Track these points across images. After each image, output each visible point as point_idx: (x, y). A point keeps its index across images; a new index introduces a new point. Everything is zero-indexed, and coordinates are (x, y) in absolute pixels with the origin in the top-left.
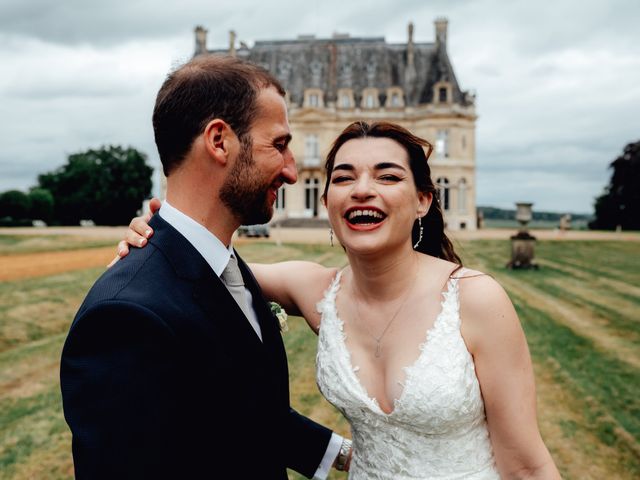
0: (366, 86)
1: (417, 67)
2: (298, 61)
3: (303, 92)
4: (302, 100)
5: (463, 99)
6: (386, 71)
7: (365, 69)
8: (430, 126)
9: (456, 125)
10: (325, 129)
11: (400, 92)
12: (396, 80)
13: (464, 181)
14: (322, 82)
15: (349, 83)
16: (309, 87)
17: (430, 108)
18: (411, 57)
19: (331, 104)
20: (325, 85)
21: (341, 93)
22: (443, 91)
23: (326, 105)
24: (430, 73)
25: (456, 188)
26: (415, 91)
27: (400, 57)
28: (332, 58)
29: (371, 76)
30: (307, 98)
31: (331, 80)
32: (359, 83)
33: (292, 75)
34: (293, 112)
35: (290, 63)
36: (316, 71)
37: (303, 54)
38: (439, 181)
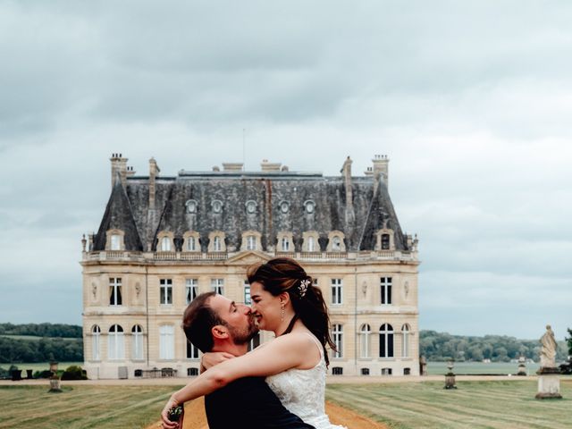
0: (305, 229)
1: (356, 207)
2: (229, 198)
3: (239, 234)
4: (240, 241)
5: (404, 244)
6: (325, 212)
7: (304, 208)
9: (399, 272)
11: (341, 236)
12: (337, 224)
13: (407, 327)
14: (257, 222)
15: (287, 223)
16: (246, 229)
17: (373, 254)
18: (349, 194)
19: (271, 248)
20: (261, 225)
21: (279, 235)
22: (385, 239)
23: (265, 249)
25: (399, 334)
26: (355, 231)
27: (338, 193)
28: (267, 194)
29: (310, 217)
30: (244, 240)
31: (267, 220)
32: (298, 225)
33: (224, 214)
34: (230, 255)
35: (222, 199)
36: (251, 209)
37: (235, 189)
38: (382, 328)
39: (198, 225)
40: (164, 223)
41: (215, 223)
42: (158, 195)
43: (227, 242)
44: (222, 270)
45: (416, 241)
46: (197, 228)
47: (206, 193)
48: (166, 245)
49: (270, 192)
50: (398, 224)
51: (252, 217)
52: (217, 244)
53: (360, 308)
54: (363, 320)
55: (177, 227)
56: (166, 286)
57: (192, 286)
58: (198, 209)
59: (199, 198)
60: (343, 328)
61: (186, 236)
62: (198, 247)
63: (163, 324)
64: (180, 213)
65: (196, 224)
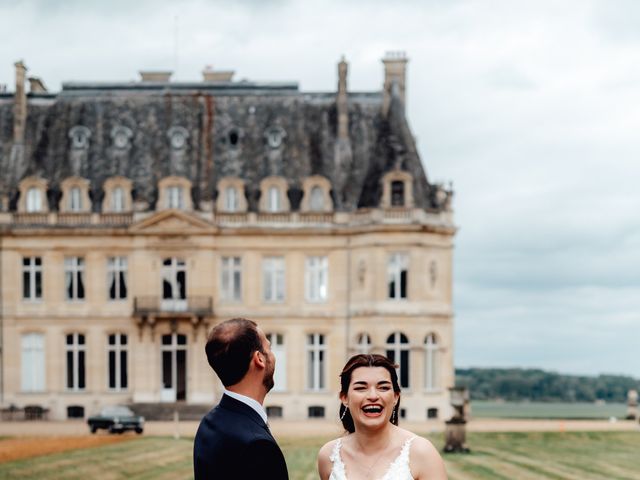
0: (266, 174)
1: (354, 140)
2: (143, 125)
3: (155, 182)
4: (155, 195)
5: (433, 199)
6: (300, 147)
7: (265, 141)
8: (377, 245)
9: (419, 245)
10: (197, 248)
11: (325, 185)
12: (318, 166)
13: (434, 338)
14: (187, 164)
15: (237, 165)
16: (167, 173)
17: (376, 214)
18: (343, 119)
19: (206, 206)
20: (194, 169)
21: (222, 185)
22: (398, 188)
23: (197, 207)
24: (375, 151)
25: (420, 350)
26: (351, 179)
27: (325, 117)
28: (206, 119)
29: (275, 155)
30: (163, 193)
31: (204, 160)
32: (254, 168)
33: (133, 152)
34: (138, 217)
35: (130, 126)
36: (178, 142)
37: (152, 111)
38: (391, 339)
39: (90, 168)
40: (33, 166)
41: (118, 166)
42: (31, 120)
43: (135, 195)
44: (124, 242)
45: (450, 194)
46: (88, 173)
47: (107, 116)
48: (34, 200)
49: (210, 114)
50: (419, 165)
51: (178, 157)
52: (117, 198)
53: (355, 307)
54: (359, 326)
55: (54, 171)
56: (33, 269)
57: (75, 268)
58: (91, 142)
59: (93, 124)
60: (327, 340)
61: (66, 186)
62: (87, 204)
63: (26, 333)
64: (61, 149)
65: (86, 166)
